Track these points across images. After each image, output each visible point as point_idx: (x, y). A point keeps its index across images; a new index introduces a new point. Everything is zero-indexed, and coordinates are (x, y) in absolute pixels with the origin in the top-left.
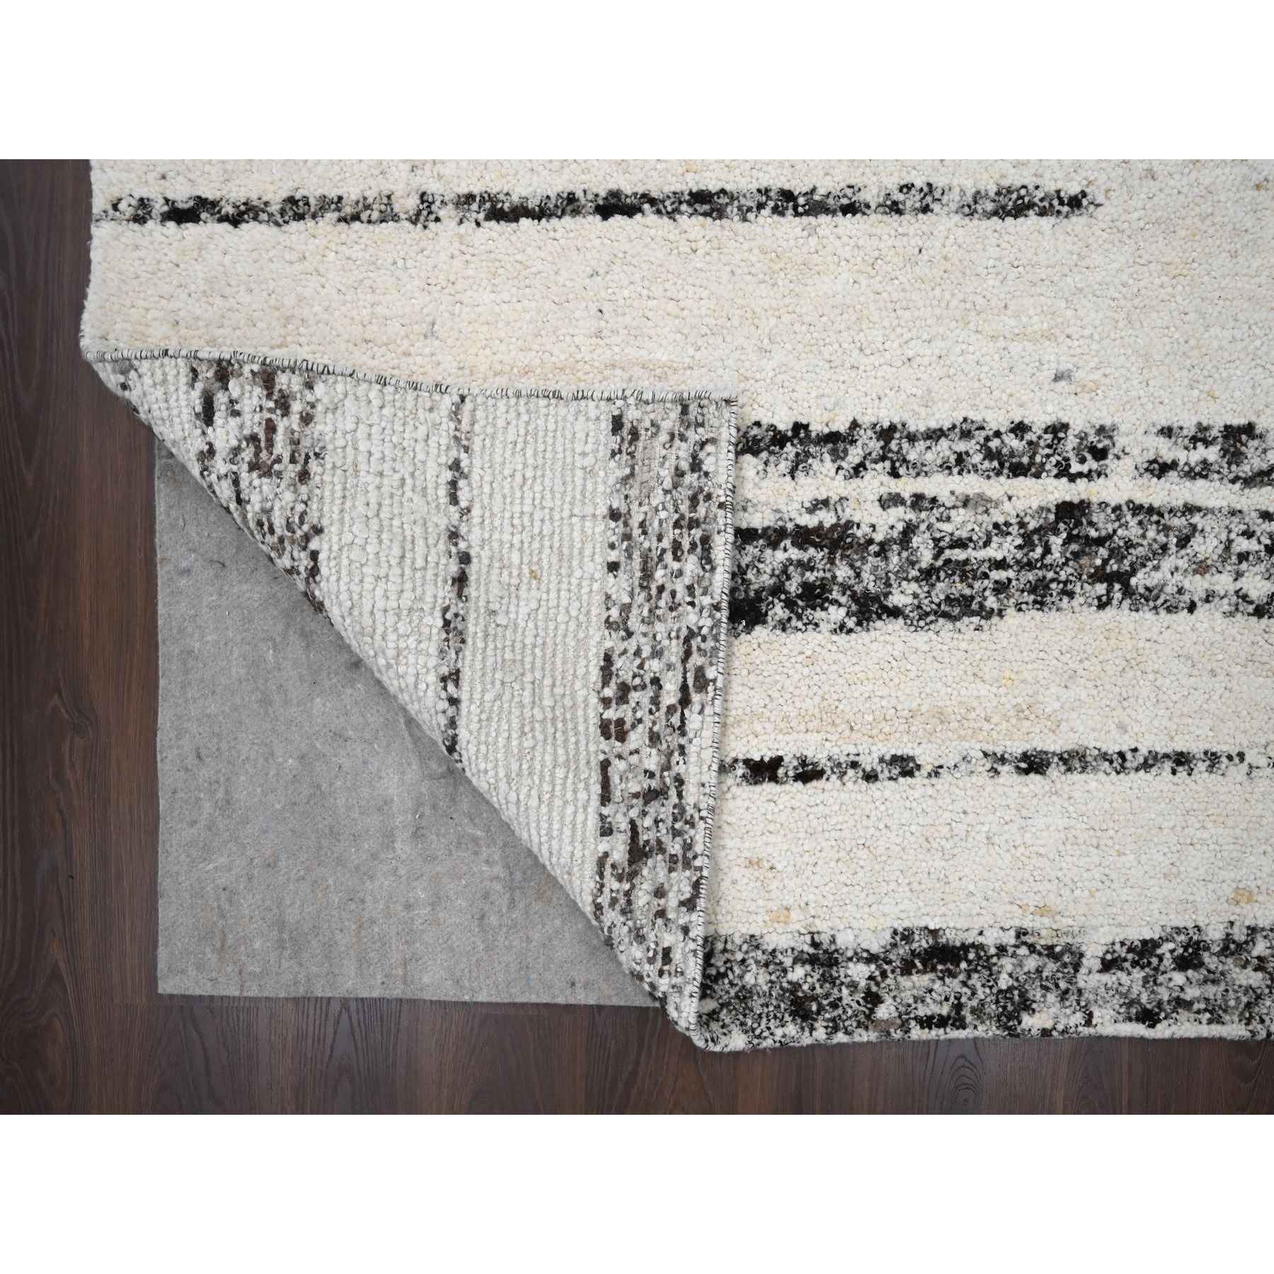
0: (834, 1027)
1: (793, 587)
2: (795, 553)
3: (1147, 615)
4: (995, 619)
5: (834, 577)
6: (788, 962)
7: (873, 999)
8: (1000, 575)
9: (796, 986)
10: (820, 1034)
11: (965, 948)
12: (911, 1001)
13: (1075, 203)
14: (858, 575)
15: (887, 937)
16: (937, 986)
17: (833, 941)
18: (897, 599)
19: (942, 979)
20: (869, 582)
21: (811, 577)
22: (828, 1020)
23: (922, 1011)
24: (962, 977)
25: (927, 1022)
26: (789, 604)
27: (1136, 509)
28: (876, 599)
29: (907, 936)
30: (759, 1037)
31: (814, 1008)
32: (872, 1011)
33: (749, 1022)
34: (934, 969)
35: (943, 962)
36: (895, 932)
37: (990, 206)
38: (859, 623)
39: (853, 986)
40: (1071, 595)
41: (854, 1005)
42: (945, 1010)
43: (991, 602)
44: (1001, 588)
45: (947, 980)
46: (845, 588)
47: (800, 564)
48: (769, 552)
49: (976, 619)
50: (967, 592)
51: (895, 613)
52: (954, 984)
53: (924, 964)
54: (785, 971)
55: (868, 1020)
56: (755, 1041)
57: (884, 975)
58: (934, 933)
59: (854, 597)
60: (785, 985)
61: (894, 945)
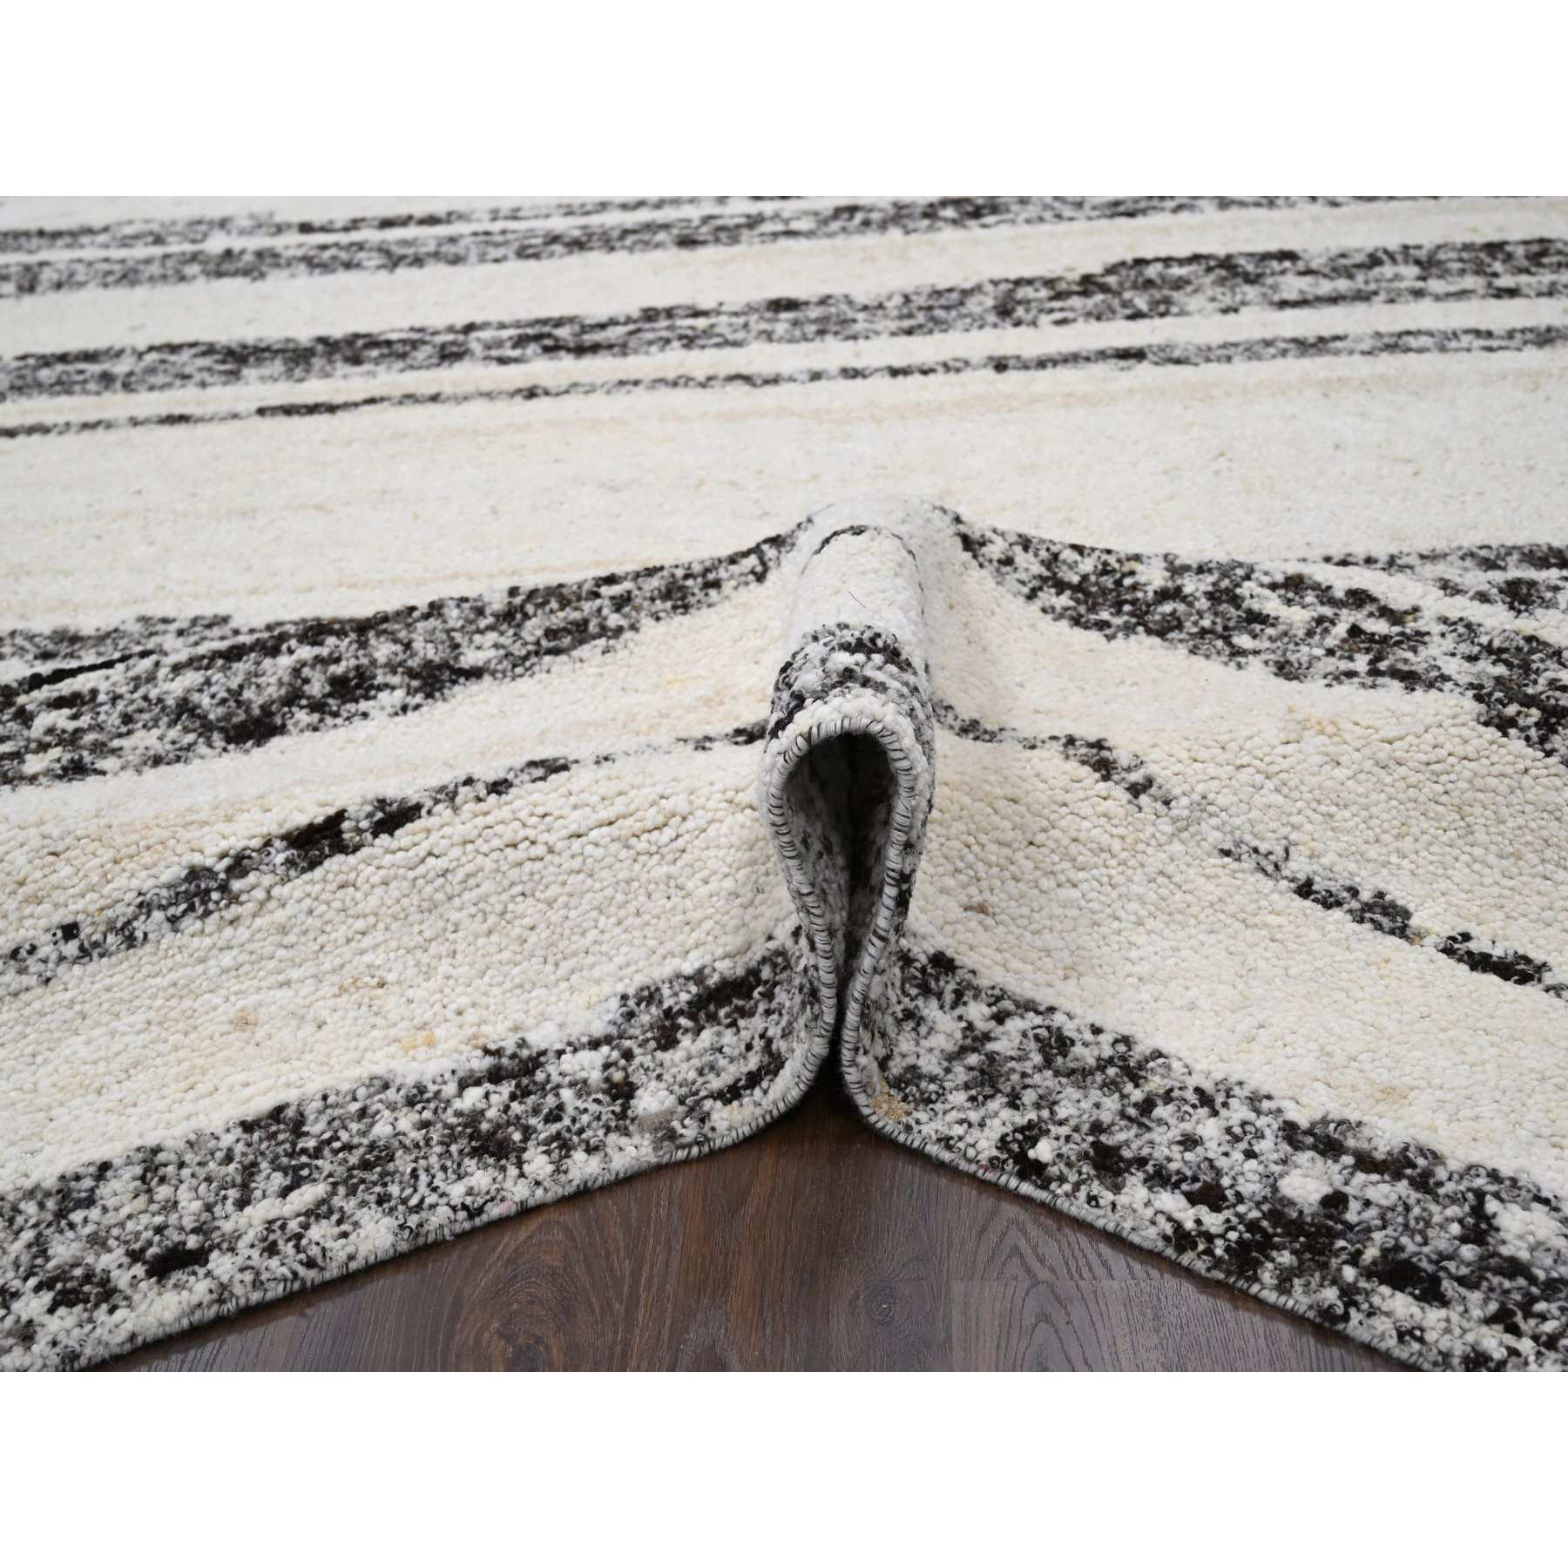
0: (562, 1145)
1: (317, 686)
2: (306, 652)
4: (628, 635)
5: (374, 662)
6: (450, 1089)
7: (623, 1092)
8: (616, 590)
9: (476, 1116)
10: (538, 1163)
11: (754, 973)
12: (692, 1075)
14: (408, 646)
15: (614, 1008)
16: (728, 1037)
17: (522, 1044)
18: (470, 658)
19: (734, 1024)
20: (426, 651)
21: (337, 669)
22: (547, 1142)
23: (716, 1083)
24: (762, 1007)
25: (731, 1094)
26: (317, 707)
28: (445, 665)
29: (650, 996)
30: (418, 1208)
31: (517, 1136)
32: (625, 1107)
33: (394, 1190)
34: (713, 1018)
35: (720, 1005)
36: (624, 997)
38: (429, 696)
39: (581, 1087)
41: (594, 1107)
42: (753, 1062)
43: (614, 620)
44: (621, 603)
45: (741, 1023)
46: (392, 668)
47: (318, 660)
48: (267, 663)
49: (602, 642)
50: (576, 615)
51: (475, 673)
52: (757, 1023)
53: (693, 1017)
54: (448, 1102)
55: (623, 1122)
56: (413, 1221)
57: (628, 1055)
58: (698, 977)
59: (412, 674)
60: (453, 1120)
61: (631, 1015)
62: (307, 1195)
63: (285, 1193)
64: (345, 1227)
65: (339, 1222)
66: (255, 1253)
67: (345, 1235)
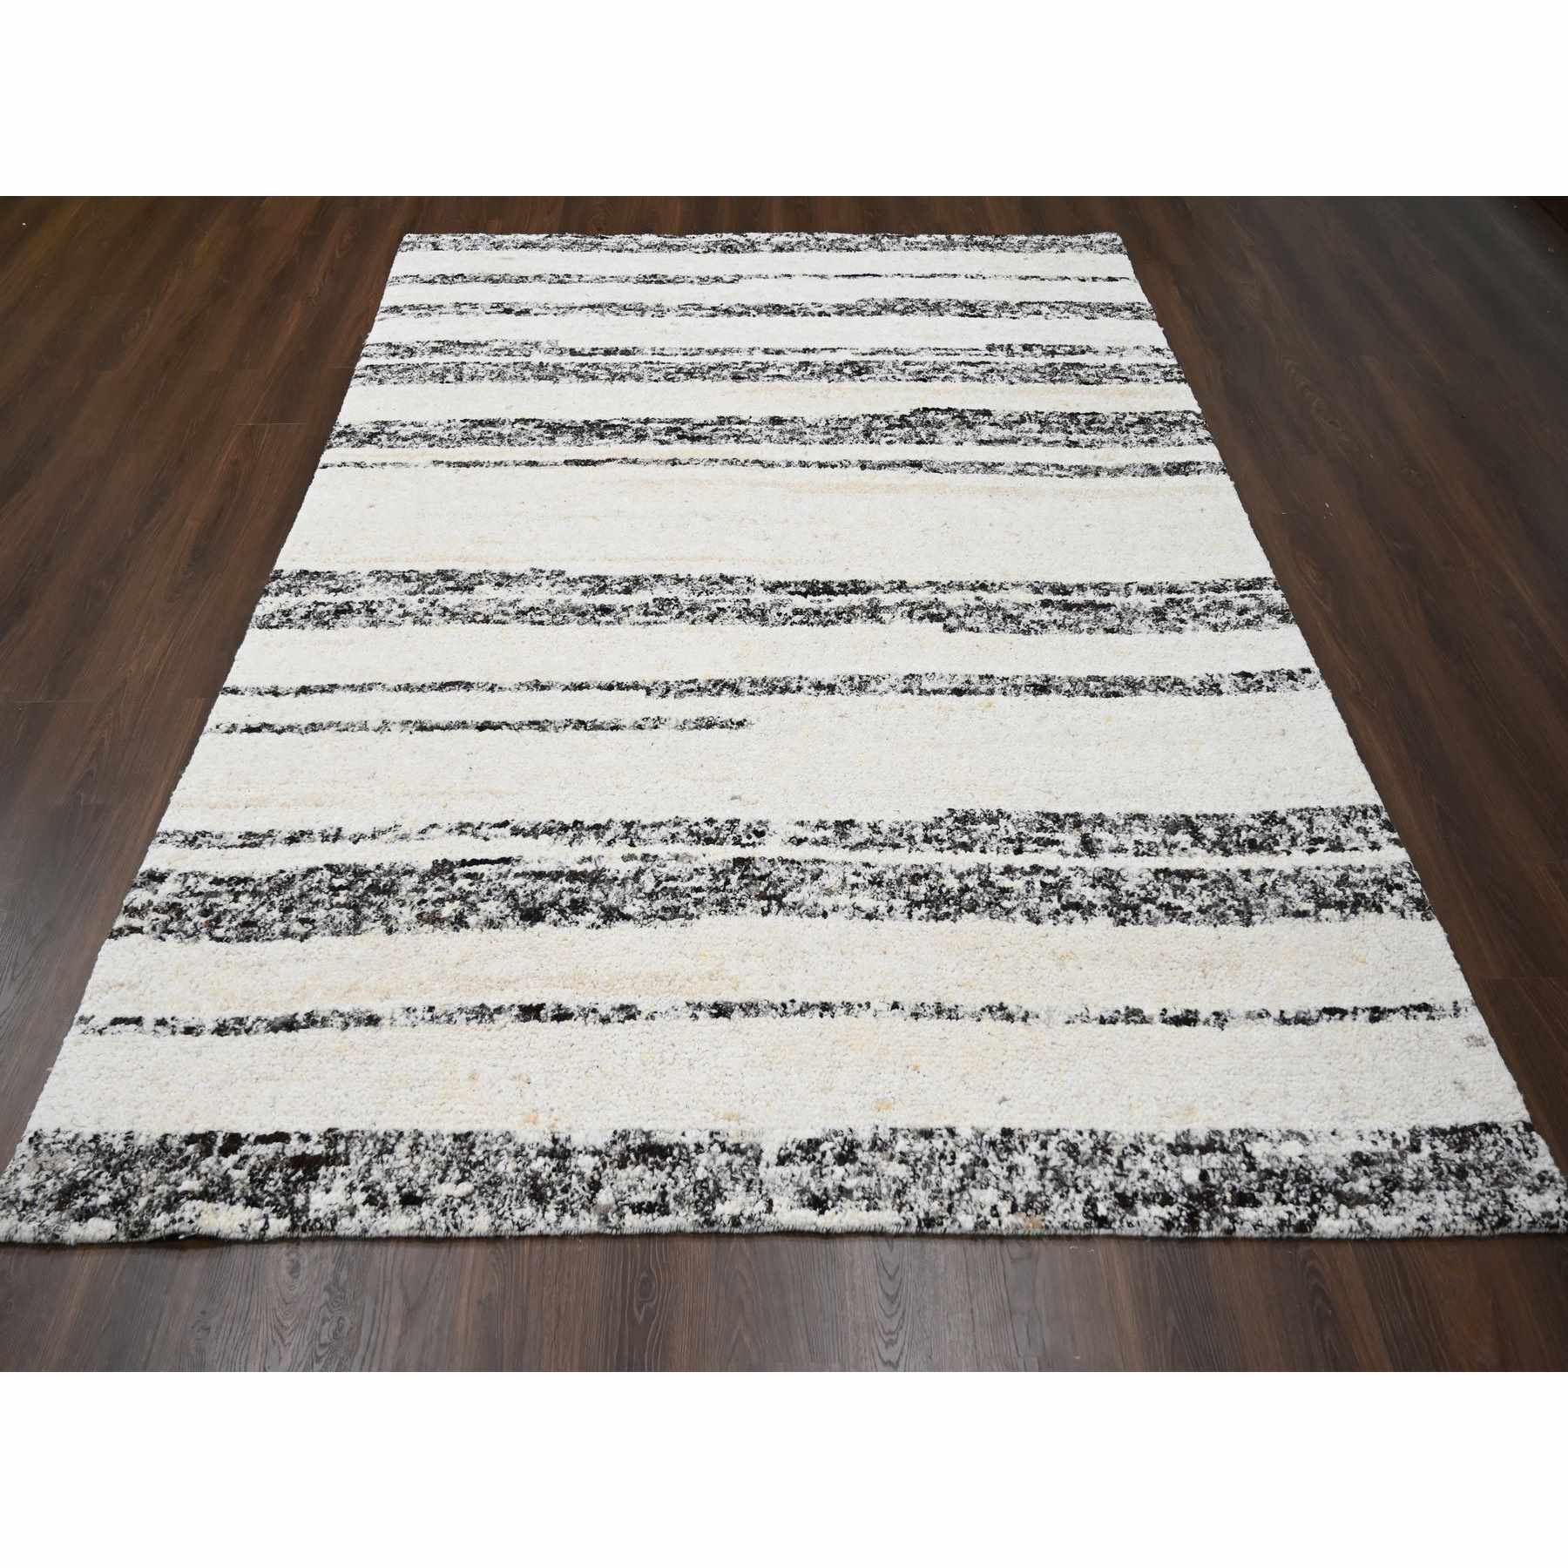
0: (563, 1208)
1: (565, 902)
2: (567, 885)
3: (794, 917)
4: (694, 920)
5: (591, 898)
6: (533, 1154)
7: (595, 1186)
8: (700, 895)
9: (537, 1175)
10: (551, 1215)
11: (671, 1147)
12: (625, 1189)
13: (740, 724)
14: (607, 896)
15: (609, 1137)
16: (648, 1175)
17: (568, 1139)
18: (628, 910)
19: (652, 1169)
20: (613, 901)
21: (576, 896)
22: (558, 1204)
23: (635, 1199)
24: (668, 1169)
25: (637, 1209)
26: (562, 911)
27: (783, 861)
28: (616, 909)
29: (624, 1136)
30: (500, 1217)
31: (549, 1194)
32: (594, 1196)
33: (496, 1202)
34: (645, 1161)
35: (650, 1155)
36: (615, 1132)
37: (692, 725)
38: (605, 923)
39: (581, 1175)
40: (744, 906)
41: (581, 1191)
42: (653, 1197)
43: (692, 910)
44: (698, 902)
45: (656, 1171)
46: (597, 903)
47: (571, 890)
48: (551, 883)
49: (682, 920)
50: (676, 904)
51: (627, 917)
52: (662, 1176)
53: (637, 1157)
54: (530, 1161)
55: (589, 1204)
56: (498, 1222)
57: (604, 1165)
58: (648, 1135)
59: (603, 908)
60: (529, 1173)
61: (614, 1142)
62: (466, 1187)
63: (458, 1182)
64: (473, 1213)
65: (472, 1209)
66: (438, 1211)
67: (471, 1217)
